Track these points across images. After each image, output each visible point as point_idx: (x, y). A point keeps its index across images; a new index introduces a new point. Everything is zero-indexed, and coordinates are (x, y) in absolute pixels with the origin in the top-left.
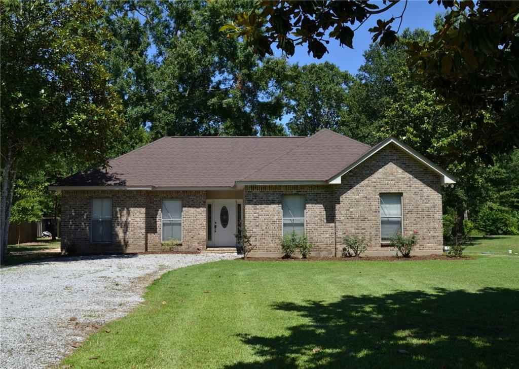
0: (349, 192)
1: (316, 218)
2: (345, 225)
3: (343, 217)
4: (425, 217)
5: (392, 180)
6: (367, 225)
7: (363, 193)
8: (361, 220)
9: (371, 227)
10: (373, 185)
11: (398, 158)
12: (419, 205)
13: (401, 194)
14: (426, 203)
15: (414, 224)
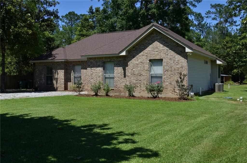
0: (133, 59)
1: (119, 74)
2: (130, 78)
3: (130, 74)
4: (176, 74)
5: (157, 52)
6: (142, 78)
7: (140, 60)
8: (139, 76)
9: (144, 79)
10: (146, 55)
11: (161, 38)
12: (172, 66)
13: (161, 60)
14: (176, 65)
15: (169, 78)
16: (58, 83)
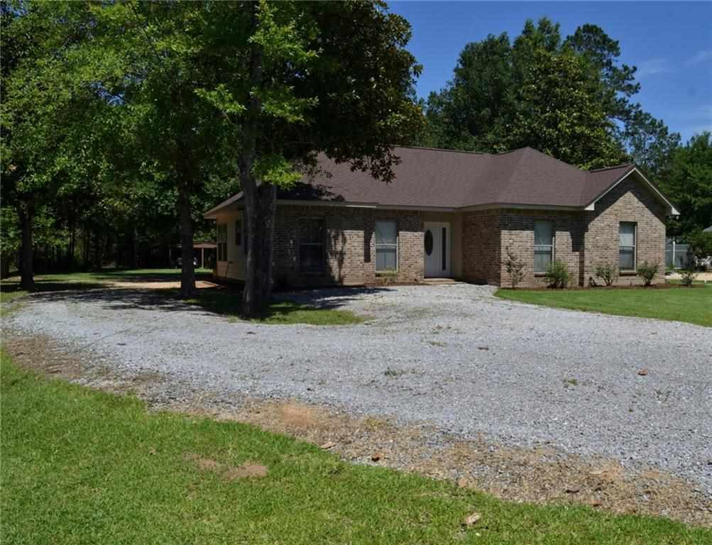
0: (596, 219)
1: (564, 246)
2: (592, 253)
3: (591, 245)
4: (653, 247)
5: (629, 209)
6: (609, 253)
7: (607, 221)
8: (605, 249)
9: (612, 256)
10: (615, 213)
11: (635, 187)
12: (649, 235)
14: (654, 233)
15: (645, 254)
16: (343, 266)
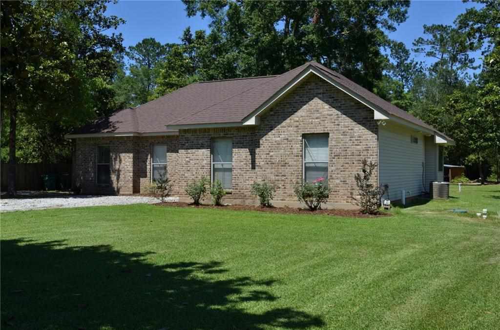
0: (270, 133)
1: (242, 163)
2: (265, 171)
3: (263, 161)
4: (355, 162)
5: (317, 118)
6: (287, 170)
7: (284, 135)
8: (282, 166)
9: (292, 173)
10: (296, 125)
11: (325, 92)
12: (348, 148)
13: (326, 135)
14: (356, 145)
15: (341, 171)
16: (120, 180)
